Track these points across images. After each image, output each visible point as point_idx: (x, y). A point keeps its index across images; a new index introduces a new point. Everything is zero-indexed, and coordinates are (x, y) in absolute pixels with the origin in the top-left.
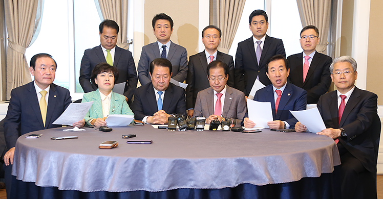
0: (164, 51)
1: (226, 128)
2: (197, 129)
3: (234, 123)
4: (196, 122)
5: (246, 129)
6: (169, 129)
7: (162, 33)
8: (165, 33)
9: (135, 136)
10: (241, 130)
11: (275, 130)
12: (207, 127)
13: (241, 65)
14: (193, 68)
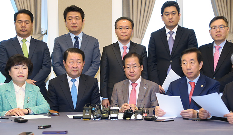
0: (77, 42)
1: (139, 117)
2: (111, 118)
3: (148, 112)
4: (110, 112)
5: (159, 118)
6: (83, 119)
7: (73, 25)
8: (76, 25)
9: (50, 126)
10: (154, 119)
11: (187, 119)
12: (121, 116)
13: (154, 55)
14: (107, 59)
